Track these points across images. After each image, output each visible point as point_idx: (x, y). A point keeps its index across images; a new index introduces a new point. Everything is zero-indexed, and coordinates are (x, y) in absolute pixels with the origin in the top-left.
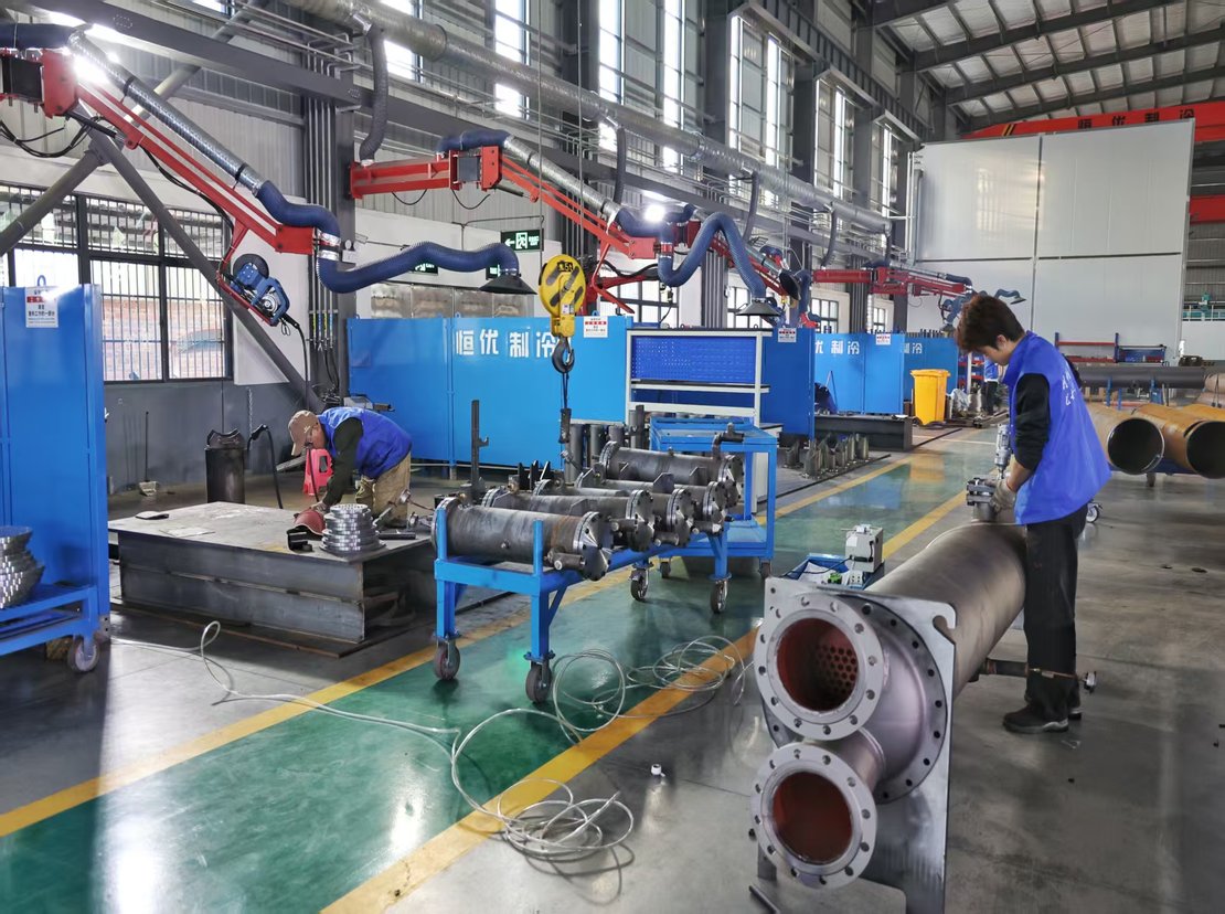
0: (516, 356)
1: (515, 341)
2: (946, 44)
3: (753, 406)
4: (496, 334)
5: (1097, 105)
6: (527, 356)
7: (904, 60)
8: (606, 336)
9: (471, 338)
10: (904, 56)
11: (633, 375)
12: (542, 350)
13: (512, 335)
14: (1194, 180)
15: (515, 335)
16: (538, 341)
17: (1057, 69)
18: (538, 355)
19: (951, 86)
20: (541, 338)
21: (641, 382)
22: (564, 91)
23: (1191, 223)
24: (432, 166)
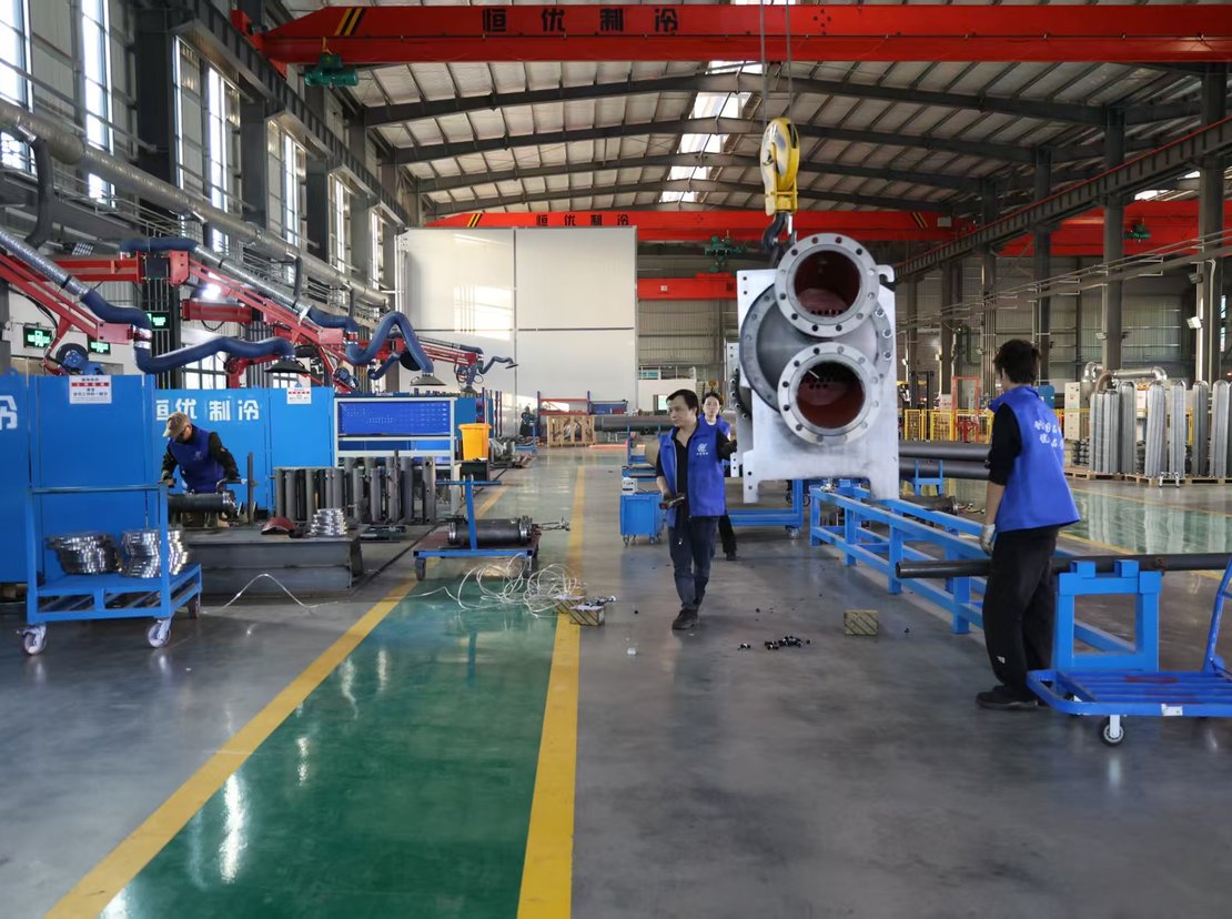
0: (216, 419)
1: (216, 408)
2: (424, 144)
3: (449, 449)
4: (194, 402)
5: (546, 203)
6: (228, 419)
7: (384, 153)
8: (310, 402)
9: (166, 406)
10: (385, 149)
11: (340, 430)
12: (244, 415)
13: (211, 403)
14: (639, 265)
15: (216, 403)
16: (240, 408)
17: (516, 173)
18: (241, 418)
19: (422, 178)
20: (243, 405)
21: (349, 436)
22: (151, 183)
23: (640, 300)
24: (115, 263)
